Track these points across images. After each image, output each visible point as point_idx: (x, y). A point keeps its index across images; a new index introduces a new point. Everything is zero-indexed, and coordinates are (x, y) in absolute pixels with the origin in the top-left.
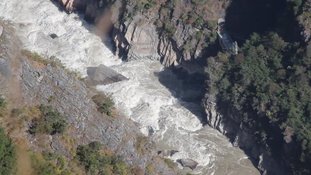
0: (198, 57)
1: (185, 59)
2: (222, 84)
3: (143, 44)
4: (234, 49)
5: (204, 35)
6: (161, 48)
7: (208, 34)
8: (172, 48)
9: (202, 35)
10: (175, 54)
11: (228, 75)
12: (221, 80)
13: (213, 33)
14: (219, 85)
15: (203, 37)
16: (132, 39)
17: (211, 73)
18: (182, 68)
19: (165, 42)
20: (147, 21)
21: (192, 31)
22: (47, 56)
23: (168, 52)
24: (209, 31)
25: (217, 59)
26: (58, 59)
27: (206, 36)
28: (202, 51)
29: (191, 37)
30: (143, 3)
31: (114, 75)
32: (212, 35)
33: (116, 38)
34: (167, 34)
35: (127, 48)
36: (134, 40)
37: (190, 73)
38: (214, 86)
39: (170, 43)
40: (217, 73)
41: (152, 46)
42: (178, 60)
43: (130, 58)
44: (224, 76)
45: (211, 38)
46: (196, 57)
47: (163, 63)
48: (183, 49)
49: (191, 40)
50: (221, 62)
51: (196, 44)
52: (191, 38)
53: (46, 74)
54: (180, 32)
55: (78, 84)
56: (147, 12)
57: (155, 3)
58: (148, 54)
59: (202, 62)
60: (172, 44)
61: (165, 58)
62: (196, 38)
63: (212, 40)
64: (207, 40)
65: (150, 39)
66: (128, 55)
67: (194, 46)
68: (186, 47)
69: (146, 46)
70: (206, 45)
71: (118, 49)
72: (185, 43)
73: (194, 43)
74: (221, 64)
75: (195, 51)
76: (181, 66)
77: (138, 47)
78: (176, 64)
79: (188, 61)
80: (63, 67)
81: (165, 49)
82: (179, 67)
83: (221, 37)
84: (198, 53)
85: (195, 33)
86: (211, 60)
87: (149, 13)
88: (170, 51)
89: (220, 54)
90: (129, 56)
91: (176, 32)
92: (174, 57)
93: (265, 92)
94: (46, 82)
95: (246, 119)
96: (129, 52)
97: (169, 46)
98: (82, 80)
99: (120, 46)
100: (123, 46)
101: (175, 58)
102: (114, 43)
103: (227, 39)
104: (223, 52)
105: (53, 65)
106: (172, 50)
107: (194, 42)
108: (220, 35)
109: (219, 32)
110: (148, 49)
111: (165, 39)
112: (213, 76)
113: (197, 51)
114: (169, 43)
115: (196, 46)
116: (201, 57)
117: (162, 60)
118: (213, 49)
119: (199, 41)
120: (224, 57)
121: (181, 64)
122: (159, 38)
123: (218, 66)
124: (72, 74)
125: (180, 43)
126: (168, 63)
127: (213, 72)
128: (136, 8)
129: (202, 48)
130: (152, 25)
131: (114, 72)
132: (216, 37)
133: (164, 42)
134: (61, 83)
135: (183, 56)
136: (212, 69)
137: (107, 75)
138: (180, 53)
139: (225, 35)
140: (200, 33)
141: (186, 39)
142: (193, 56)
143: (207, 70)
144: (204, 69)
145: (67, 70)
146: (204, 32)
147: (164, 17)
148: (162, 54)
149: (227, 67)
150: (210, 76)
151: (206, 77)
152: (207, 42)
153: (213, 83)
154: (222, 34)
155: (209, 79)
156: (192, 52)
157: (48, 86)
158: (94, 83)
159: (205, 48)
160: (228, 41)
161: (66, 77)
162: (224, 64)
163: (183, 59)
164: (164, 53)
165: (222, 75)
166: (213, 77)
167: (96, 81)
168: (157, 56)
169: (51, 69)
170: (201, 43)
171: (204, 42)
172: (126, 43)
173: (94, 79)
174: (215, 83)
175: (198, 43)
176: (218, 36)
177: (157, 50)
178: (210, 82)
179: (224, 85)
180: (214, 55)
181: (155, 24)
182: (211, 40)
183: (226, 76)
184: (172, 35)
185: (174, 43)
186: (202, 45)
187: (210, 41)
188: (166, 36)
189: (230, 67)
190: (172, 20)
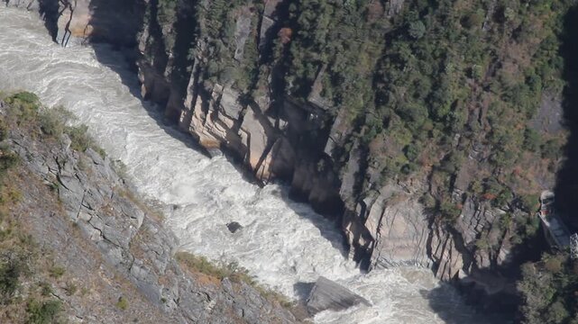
0: (503, 262)
1: (480, 266)
2: (551, 313)
3: (399, 238)
4: (572, 247)
5: (514, 220)
6: (434, 246)
7: (523, 219)
8: (453, 245)
9: (511, 223)
10: (460, 257)
11: (563, 296)
12: (550, 305)
13: (532, 217)
14: (546, 315)
15: (512, 226)
16: (378, 230)
17: (530, 293)
18: (473, 284)
19: (441, 234)
20: (406, 196)
21: (491, 215)
22: (223, 263)
23: (446, 253)
24: (524, 214)
25: (541, 267)
26: (243, 268)
27: (518, 224)
28: (513, 250)
29: (490, 225)
30: (398, 164)
31: (345, 296)
32: (529, 222)
33: (348, 228)
34: (444, 219)
35: (370, 247)
36: (382, 231)
37: (489, 292)
38: (535, 316)
39: (451, 236)
40: (542, 292)
41: (415, 242)
42: (465, 269)
43: (376, 265)
44: (555, 299)
45: (528, 227)
46: (499, 263)
47: (438, 274)
48: (476, 248)
49: (489, 230)
50: (547, 271)
51: (500, 237)
52: (489, 227)
53: (221, 296)
54: (469, 217)
55: (279, 312)
56: (406, 179)
57: (421, 164)
58: (410, 258)
59: (512, 271)
60: (454, 238)
61: (442, 265)
62: (500, 226)
63: (531, 230)
64: (521, 230)
65: (412, 229)
66: (372, 259)
67: (496, 243)
68: (480, 243)
69: (405, 243)
70: (519, 240)
71: (352, 248)
72: (478, 236)
73: (496, 237)
74: (547, 276)
75: (498, 252)
76: (470, 281)
77: (390, 244)
78: (462, 275)
79: (485, 269)
80: (253, 283)
81: (441, 248)
82: (467, 281)
83: (547, 224)
84: (503, 255)
85: (498, 218)
86: (530, 268)
87: (409, 181)
88: (450, 252)
89: (545, 257)
90: (373, 261)
91: (462, 216)
92: (457, 263)
94: (221, 310)
96: (373, 254)
97: (449, 242)
98: (287, 306)
99: (356, 243)
100: (362, 242)
101: (460, 264)
102: (346, 238)
103: (560, 229)
104: (551, 254)
105: (234, 279)
106: (453, 249)
107: (496, 234)
108: (545, 221)
109: (543, 216)
110: (408, 247)
111: (440, 229)
112: (533, 297)
113: (501, 252)
114: (448, 237)
115: (500, 242)
116: (509, 261)
117: (435, 267)
118: (532, 247)
119: (505, 232)
120: (556, 262)
121: (470, 276)
122: (430, 227)
123: (543, 279)
124: (269, 296)
125: (469, 236)
126: (446, 274)
127: (534, 292)
128: (384, 173)
129: (510, 247)
130: (416, 204)
131: (346, 291)
132: (537, 226)
133: (438, 236)
134: (248, 312)
135: (475, 261)
136: (532, 286)
137: (334, 298)
138: (469, 254)
139: (554, 220)
140: (506, 218)
141: (479, 229)
142: (494, 261)
143: (520, 287)
144: (516, 285)
145: (259, 289)
146: (514, 216)
147: (439, 188)
148: (436, 258)
149: (560, 282)
150: (528, 299)
151: (520, 299)
152: (520, 233)
153: (534, 312)
154: (549, 219)
155: (526, 304)
156: (493, 252)
157: (225, 318)
158: (309, 313)
159: (518, 245)
160: (560, 232)
161: (259, 302)
162: (555, 275)
163: (475, 266)
164: (439, 255)
165: (551, 296)
166: (534, 301)
167: (313, 308)
168: (426, 259)
169: (230, 287)
170: (508, 236)
171: (515, 234)
172: (368, 237)
173: (309, 304)
174: (538, 311)
175: (503, 237)
176: (541, 223)
177: (425, 250)
178: (529, 310)
179: (555, 316)
180: (536, 258)
181: (422, 201)
182: (528, 231)
183: (559, 298)
184: (454, 222)
185: (458, 237)
186: (511, 239)
187: (526, 233)
188: (443, 223)
189: (565, 282)
190: (454, 193)
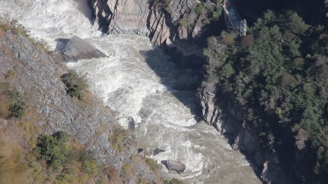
0: (196, 36)
1: (181, 37)
2: (224, 71)
3: (129, 14)
4: (241, 28)
5: (206, 8)
6: (152, 21)
7: (212, 7)
8: (165, 21)
9: (203, 9)
10: (168, 30)
11: (232, 60)
12: (224, 65)
13: (217, 6)
14: (220, 72)
15: (204, 11)
16: (115, 7)
17: (211, 57)
18: (175, 48)
19: (157, 13)
21: (191, 3)
22: (7, 20)
23: (159, 26)
24: (212, 4)
25: (220, 40)
26: (21, 25)
27: (208, 10)
28: (203, 28)
29: (190, 10)
31: (90, 50)
32: (215, 9)
33: (95, 4)
34: (160, 4)
35: (109, 18)
36: (118, 8)
37: (185, 54)
38: (213, 72)
39: (164, 15)
40: (219, 57)
41: (140, 17)
42: (171, 38)
43: (112, 30)
44: (227, 62)
45: (214, 12)
46: (193, 36)
47: (153, 40)
48: (179, 25)
49: (189, 13)
50: (225, 43)
51: (196, 19)
52: (189, 11)
53: (4, 43)
54: (177, 3)
55: (44, 57)
58: (135, 28)
59: (201, 42)
60: (165, 17)
61: (156, 34)
62: (196, 12)
63: (216, 15)
64: (210, 15)
65: (138, 8)
66: (110, 26)
67: (192, 22)
68: (182, 22)
69: (133, 18)
70: (208, 21)
71: (97, 18)
72: (182, 17)
73: (193, 18)
74: (224, 46)
75: (193, 28)
76: (174, 46)
77: (123, 17)
78: (169, 42)
79: (184, 40)
80: (27, 36)
81: (156, 23)
82: (171, 46)
83: (227, 12)
84: (197, 30)
85: (195, 5)
86: (213, 40)
88: (162, 26)
89: (224, 33)
90: (110, 27)
91: (172, 2)
92: (167, 32)
93: (276, 84)
94: (4, 52)
95: (250, 116)
96: (111, 23)
97: (162, 19)
98: (50, 53)
99: (100, 14)
100: (104, 14)
101: (168, 34)
102: (94, 11)
103: (235, 16)
104: (228, 32)
105: (14, 31)
106: (165, 24)
107: (193, 16)
108: (226, 10)
109: (224, 6)
110: (135, 20)
111: (157, 10)
112: (214, 60)
113: (195, 28)
114: (161, 16)
115: (195, 22)
116: (200, 35)
117: (151, 36)
118: (216, 27)
119: (199, 15)
120: (230, 37)
121: (174, 43)
122: (150, 8)
123: (221, 48)
124: (38, 46)
125: (175, 16)
126: (159, 39)
127: (214, 56)
129: (202, 25)
131: (92, 47)
132: (220, 12)
133: (155, 14)
134: (23, 55)
135: (178, 33)
136: (213, 52)
137: (82, 50)
138: (174, 29)
139: (232, 10)
140: (201, 6)
141: (182, 12)
142: (190, 34)
143: (206, 52)
144: (203, 51)
145: (31, 40)
146: (206, 5)
148: (152, 29)
149: (231, 51)
150: (210, 61)
151: (205, 60)
152: (209, 17)
153: (213, 70)
154: (228, 9)
155: (208, 64)
156: (190, 28)
157: (6, 58)
158: (64, 59)
159: (207, 25)
160: (236, 18)
161: (30, 48)
162: (228, 46)
163: (178, 37)
164: (154, 27)
165: (224, 60)
166: (214, 62)
167: (67, 56)
168: (146, 30)
169: (11, 36)
170: (201, 18)
171: (205, 17)
172: (108, 11)
173: (65, 53)
174: (216, 69)
175: (198, 18)
176: (223, 11)
177: (146, 23)
178: (210, 68)
179: (226, 73)
180: (217, 34)
182: (214, 16)
183: (230, 62)
184: (166, 6)
185: (168, 17)
186: (202, 20)
187: (212, 17)
188: (159, 6)
189: (235, 51)
